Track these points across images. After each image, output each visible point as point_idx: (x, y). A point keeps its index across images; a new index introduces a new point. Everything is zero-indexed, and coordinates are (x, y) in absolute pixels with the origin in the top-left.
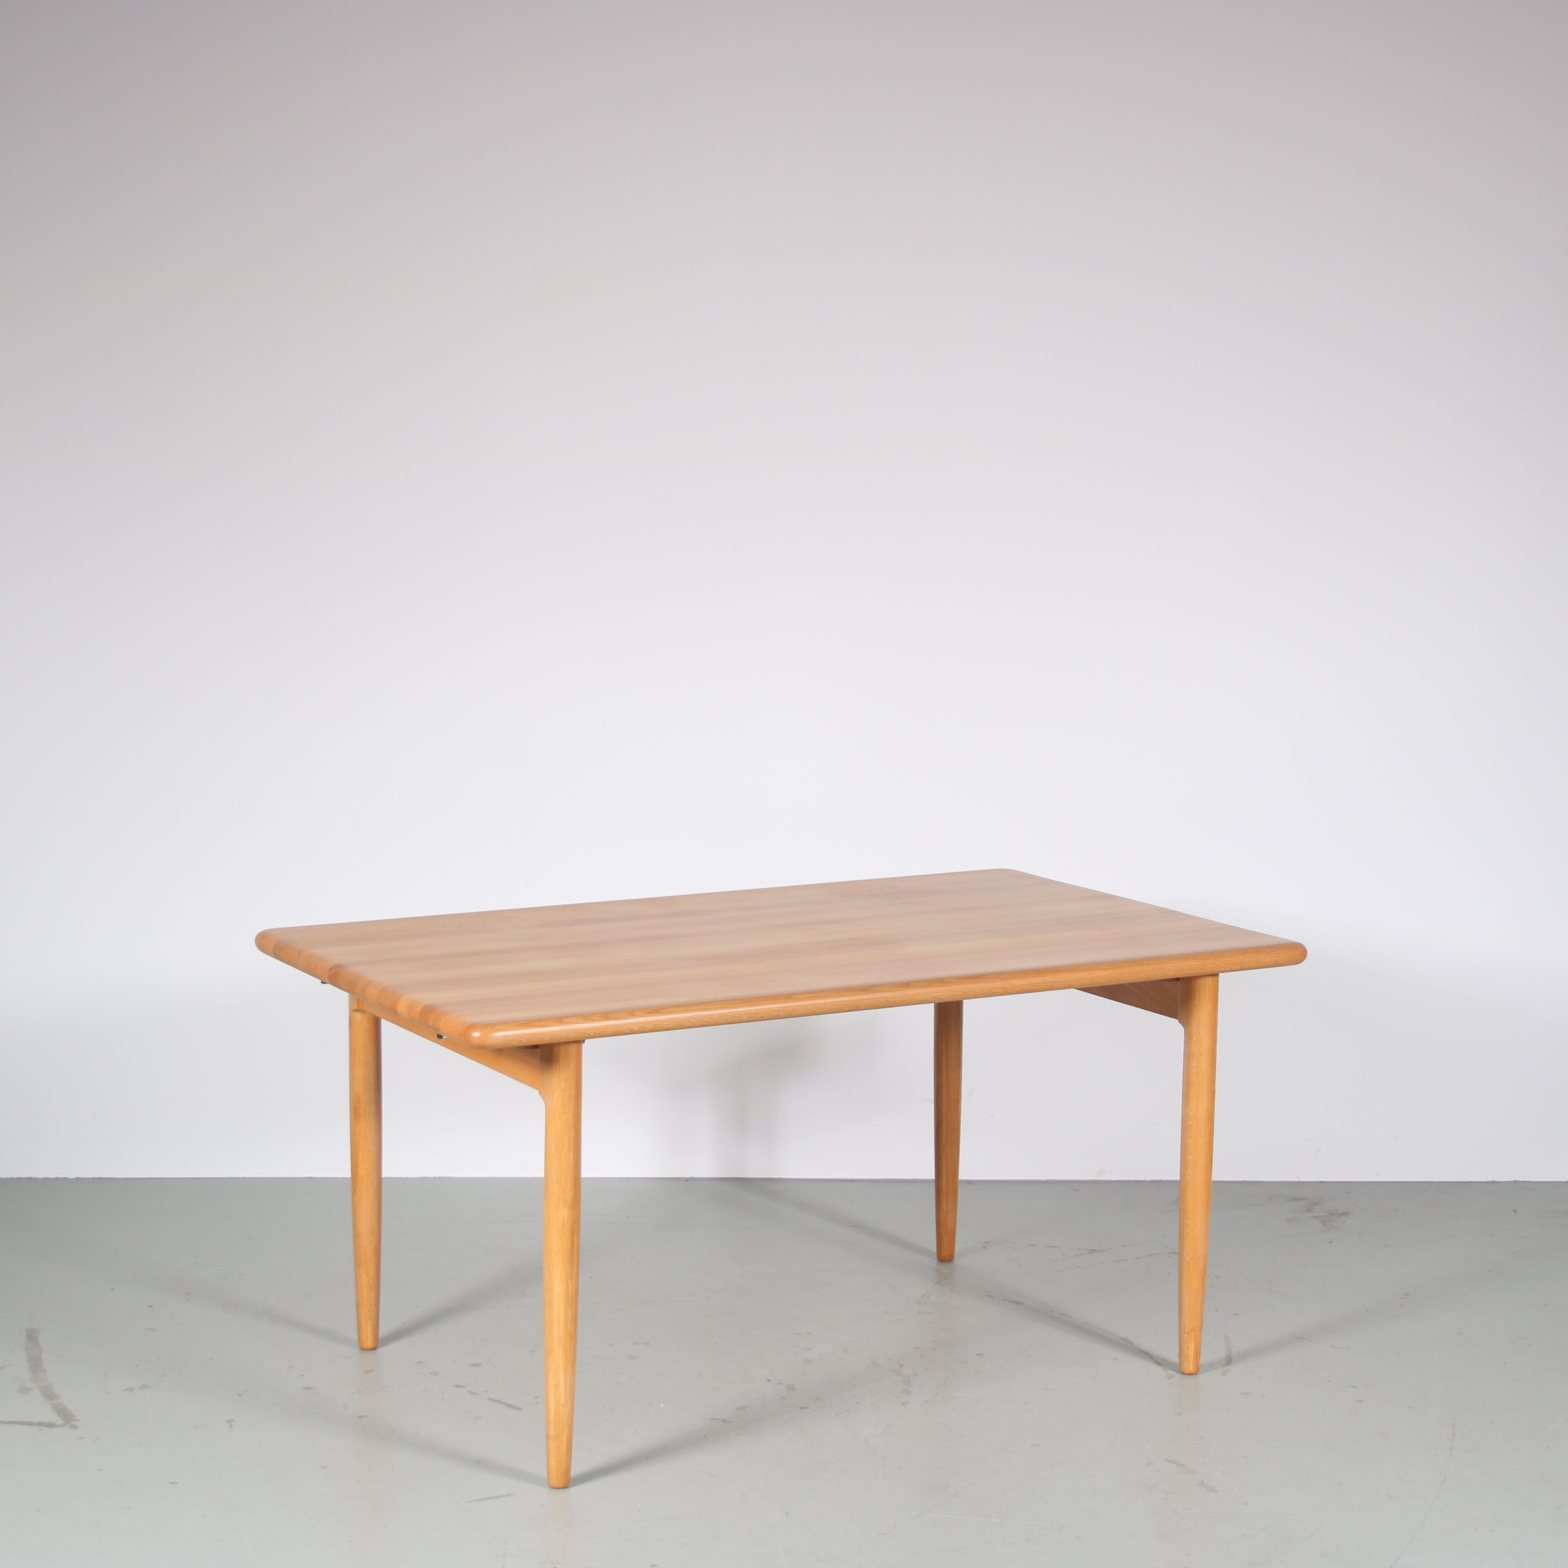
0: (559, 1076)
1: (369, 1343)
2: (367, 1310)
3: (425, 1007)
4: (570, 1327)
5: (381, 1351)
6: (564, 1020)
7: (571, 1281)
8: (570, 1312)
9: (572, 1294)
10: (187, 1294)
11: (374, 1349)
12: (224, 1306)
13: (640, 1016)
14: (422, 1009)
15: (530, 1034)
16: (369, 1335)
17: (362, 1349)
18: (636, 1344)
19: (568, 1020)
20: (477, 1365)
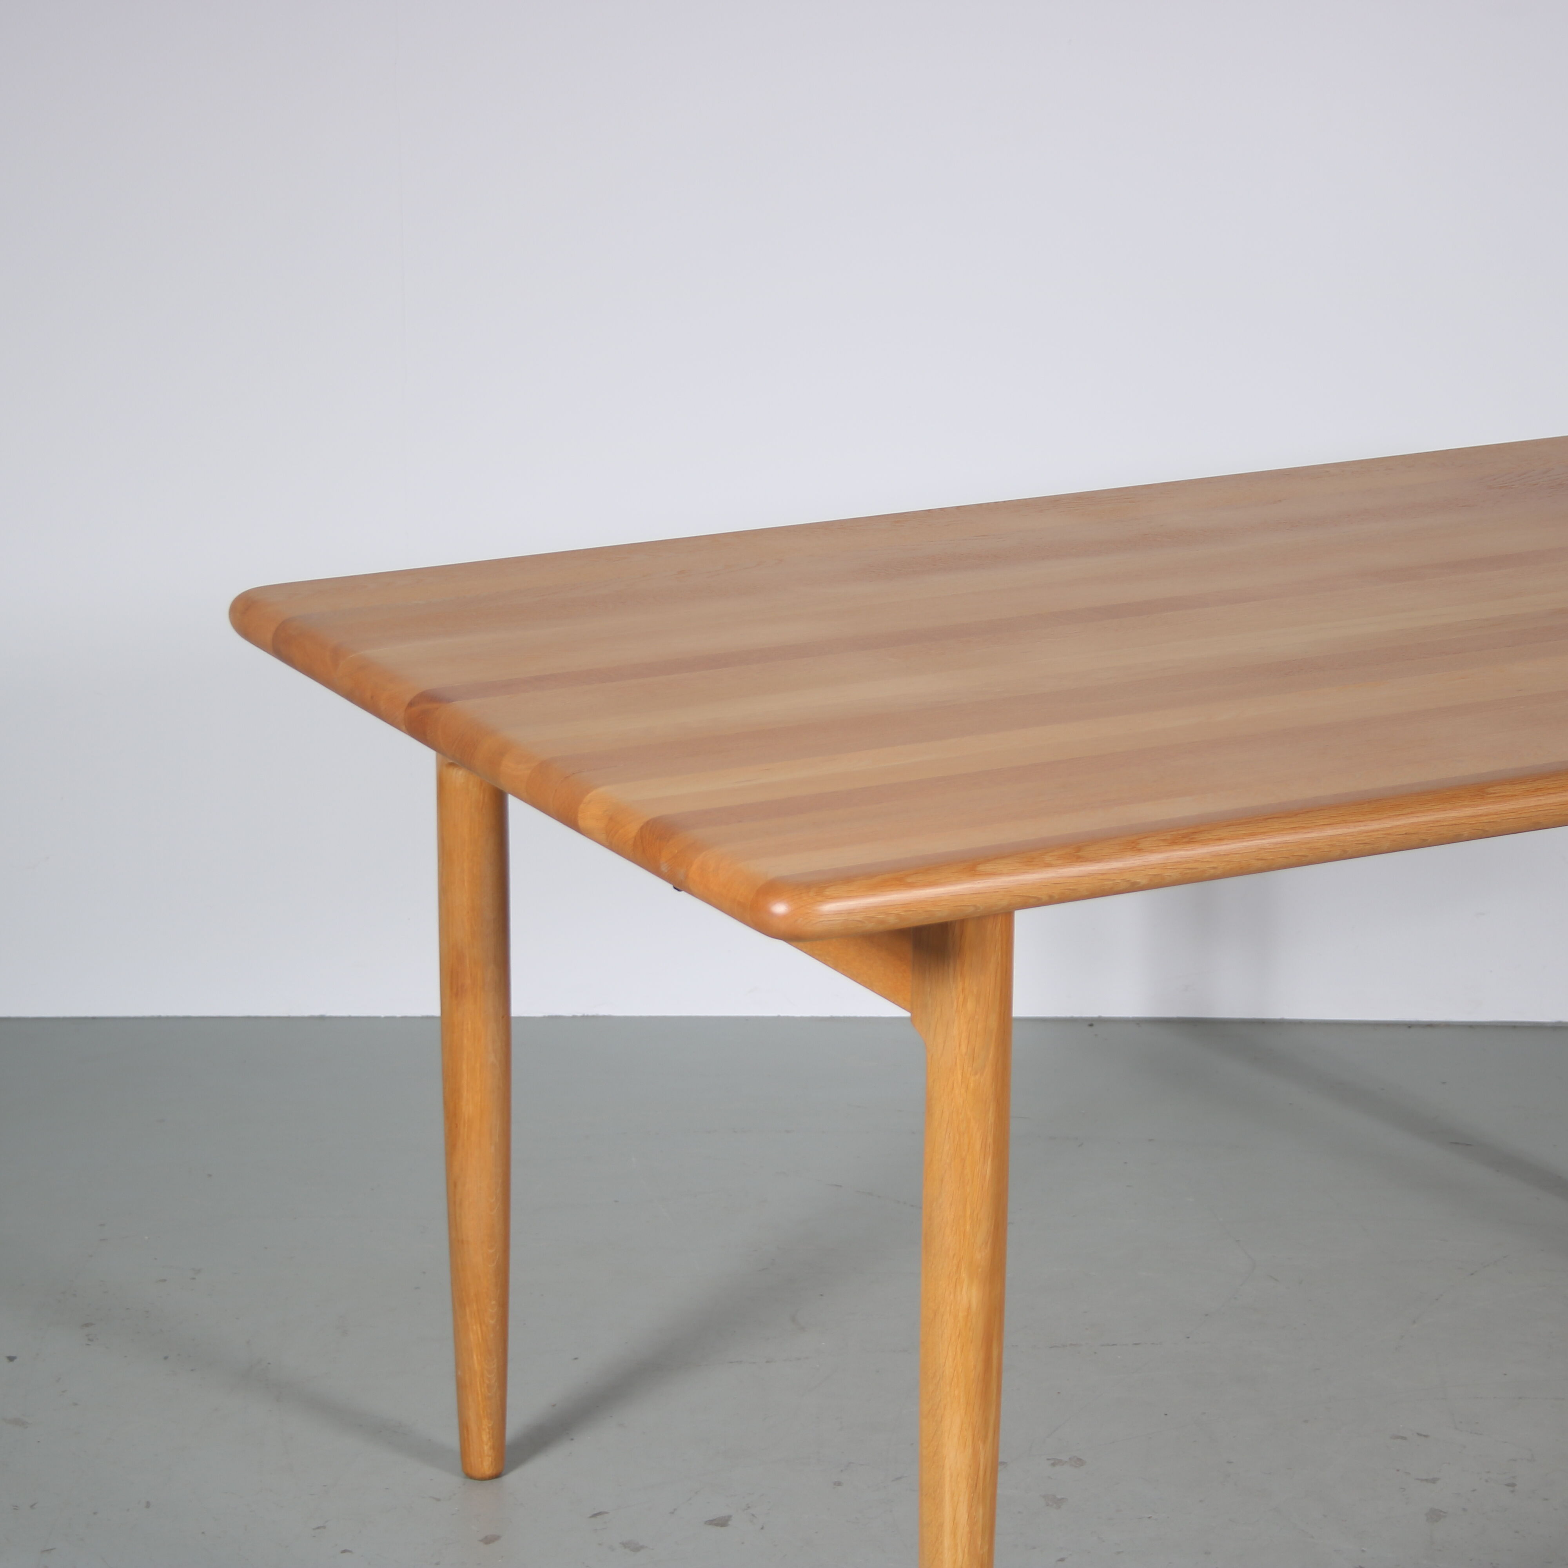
0: (963, 989)
1: (486, 1466)
2: (480, 1398)
3: (648, 823)
4: (979, 1543)
5: (511, 1479)
6: (981, 868)
7: (984, 1442)
8: (981, 1511)
9: (985, 1472)
10: (86, 1325)
11: (497, 1476)
12: (166, 1358)
13: (1152, 852)
14: (642, 828)
15: (906, 905)
16: (486, 1448)
17: (470, 1476)
18: (1055, 1463)
19: (988, 867)
20: (722, 1522)
